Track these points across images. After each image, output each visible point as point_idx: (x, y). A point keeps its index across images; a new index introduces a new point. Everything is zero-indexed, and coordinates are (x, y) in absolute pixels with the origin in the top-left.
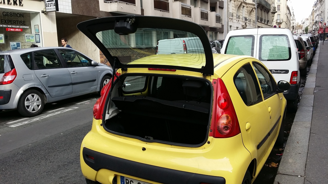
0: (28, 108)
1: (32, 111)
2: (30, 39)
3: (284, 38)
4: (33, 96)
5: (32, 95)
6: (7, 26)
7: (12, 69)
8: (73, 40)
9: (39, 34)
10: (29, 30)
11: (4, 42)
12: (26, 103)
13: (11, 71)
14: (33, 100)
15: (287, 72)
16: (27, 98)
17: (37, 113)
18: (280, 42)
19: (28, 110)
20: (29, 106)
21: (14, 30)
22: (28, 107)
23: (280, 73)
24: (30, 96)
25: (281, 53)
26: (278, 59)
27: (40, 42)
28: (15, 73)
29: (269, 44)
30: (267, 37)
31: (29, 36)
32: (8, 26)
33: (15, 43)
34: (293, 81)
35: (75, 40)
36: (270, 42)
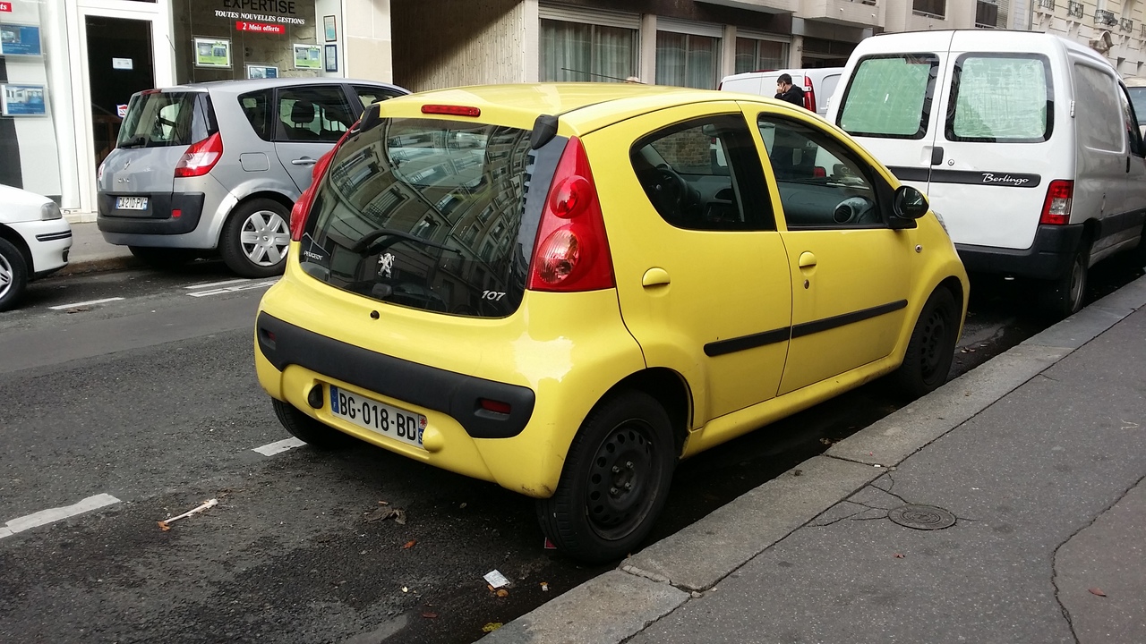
0: (250, 250)
1: (261, 261)
2: (309, 58)
3: (1037, 66)
4: (266, 218)
5: (263, 215)
6: (240, 15)
7: (211, 133)
8: (452, 70)
9: (335, 46)
10: (308, 33)
11: (229, 66)
12: (245, 237)
13: (207, 139)
14: (266, 228)
15: (1033, 181)
16: (250, 222)
17: (275, 267)
18: (1021, 80)
19: (250, 256)
20: (254, 245)
21: (258, 28)
22: (250, 247)
23: (1012, 185)
24: (256, 217)
25: (1018, 117)
26: (1009, 136)
27: (336, 70)
28: (218, 148)
29: (984, 85)
30: (980, 61)
31: (305, 49)
32: (244, 16)
33: (261, 70)
34: (1051, 212)
35: (457, 71)
36: (988, 80)
